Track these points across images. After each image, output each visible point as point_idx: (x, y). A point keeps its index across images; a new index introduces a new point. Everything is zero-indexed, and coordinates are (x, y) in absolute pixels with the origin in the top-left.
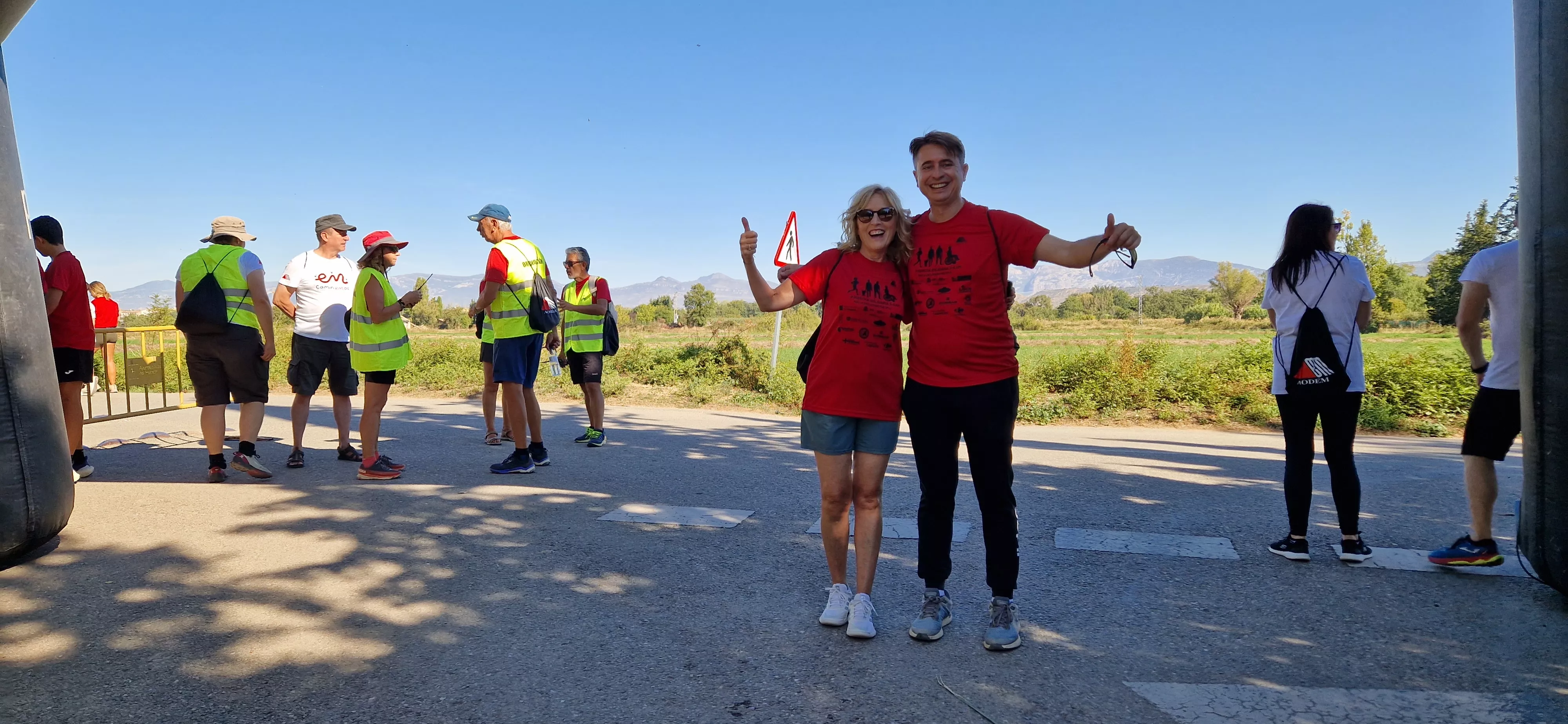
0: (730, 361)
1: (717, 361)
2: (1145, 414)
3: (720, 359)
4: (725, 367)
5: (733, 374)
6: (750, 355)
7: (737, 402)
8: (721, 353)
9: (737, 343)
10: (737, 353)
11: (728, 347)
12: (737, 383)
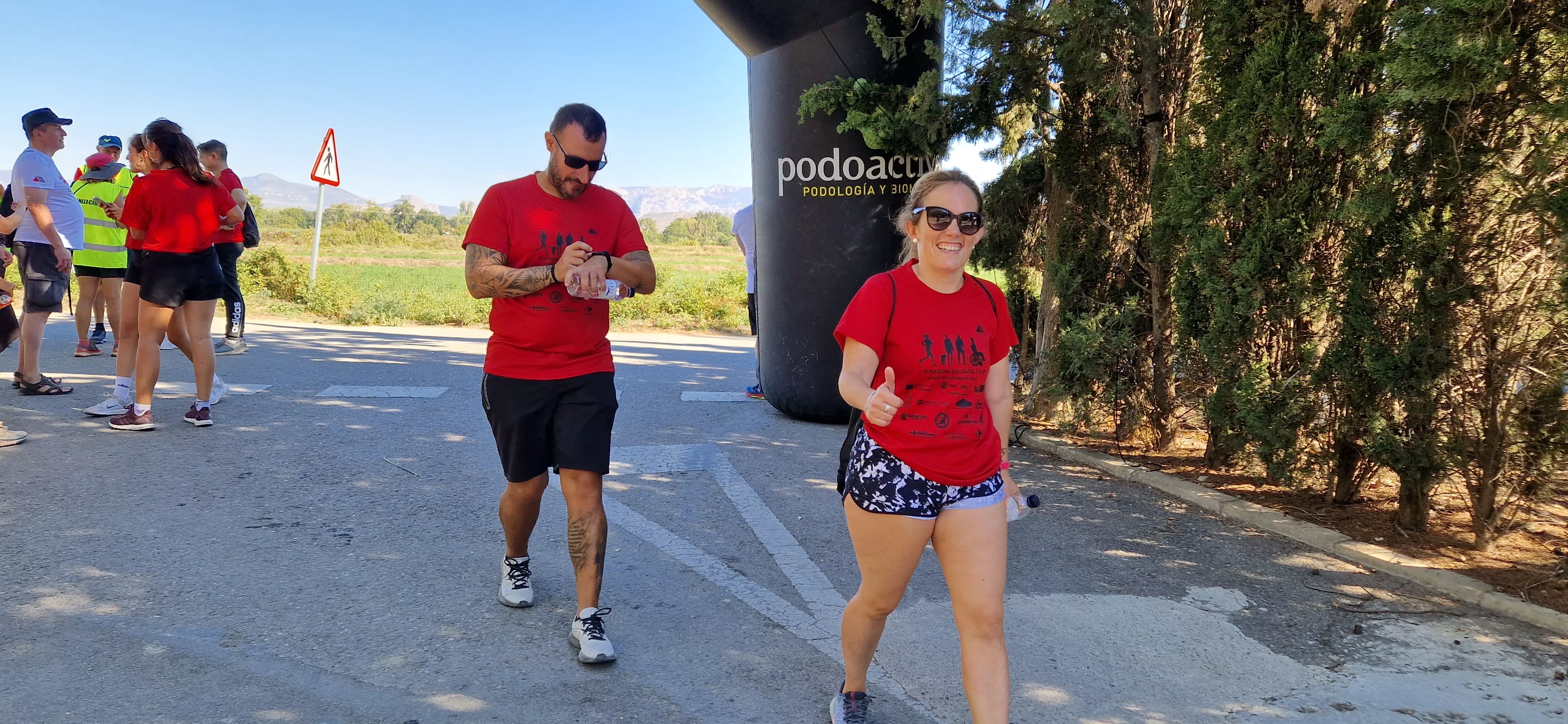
0: (265, 272)
1: (252, 272)
2: (648, 322)
3: (255, 270)
4: (261, 277)
5: (269, 285)
6: (287, 267)
7: (272, 311)
8: (255, 264)
9: (273, 255)
10: (274, 265)
11: (264, 259)
12: (274, 294)
